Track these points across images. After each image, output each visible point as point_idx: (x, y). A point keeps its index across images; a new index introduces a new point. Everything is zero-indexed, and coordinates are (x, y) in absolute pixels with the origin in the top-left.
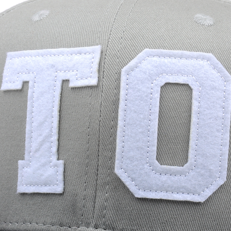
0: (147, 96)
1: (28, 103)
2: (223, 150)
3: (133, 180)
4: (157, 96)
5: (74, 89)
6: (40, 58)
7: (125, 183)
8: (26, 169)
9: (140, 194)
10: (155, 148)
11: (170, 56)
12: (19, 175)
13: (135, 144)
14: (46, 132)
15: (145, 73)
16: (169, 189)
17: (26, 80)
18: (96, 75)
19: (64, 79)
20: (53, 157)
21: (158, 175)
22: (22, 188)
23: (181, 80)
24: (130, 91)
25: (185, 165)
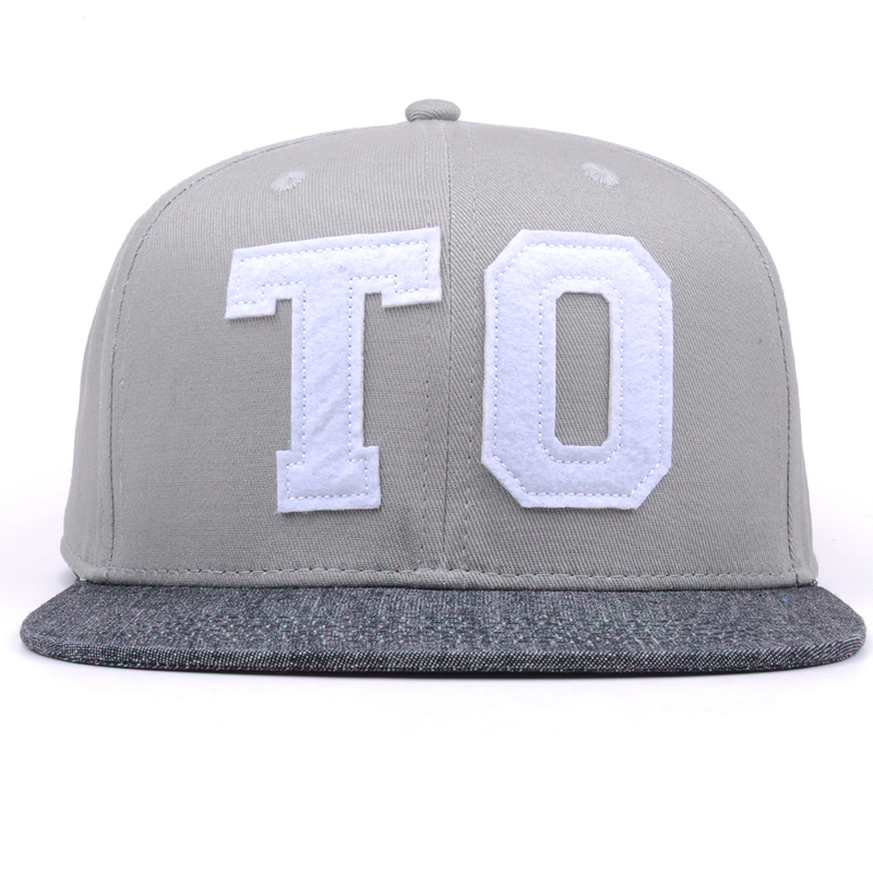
0: (533, 318)
1: (294, 341)
2: (665, 411)
3: (516, 475)
4: (552, 316)
5: (392, 310)
6: (310, 255)
7: (502, 482)
8: (293, 467)
9: (529, 500)
10: (553, 415)
11: (566, 244)
12: (279, 479)
13: (516, 408)
14: (336, 393)
15: (527, 275)
16: (581, 488)
17: (282, 297)
18: (438, 282)
19: (369, 292)
20: (353, 440)
21: (558, 464)
22: (286, 504)
23: (589, 286)
24: (503, 309)
25: (604, 443)
